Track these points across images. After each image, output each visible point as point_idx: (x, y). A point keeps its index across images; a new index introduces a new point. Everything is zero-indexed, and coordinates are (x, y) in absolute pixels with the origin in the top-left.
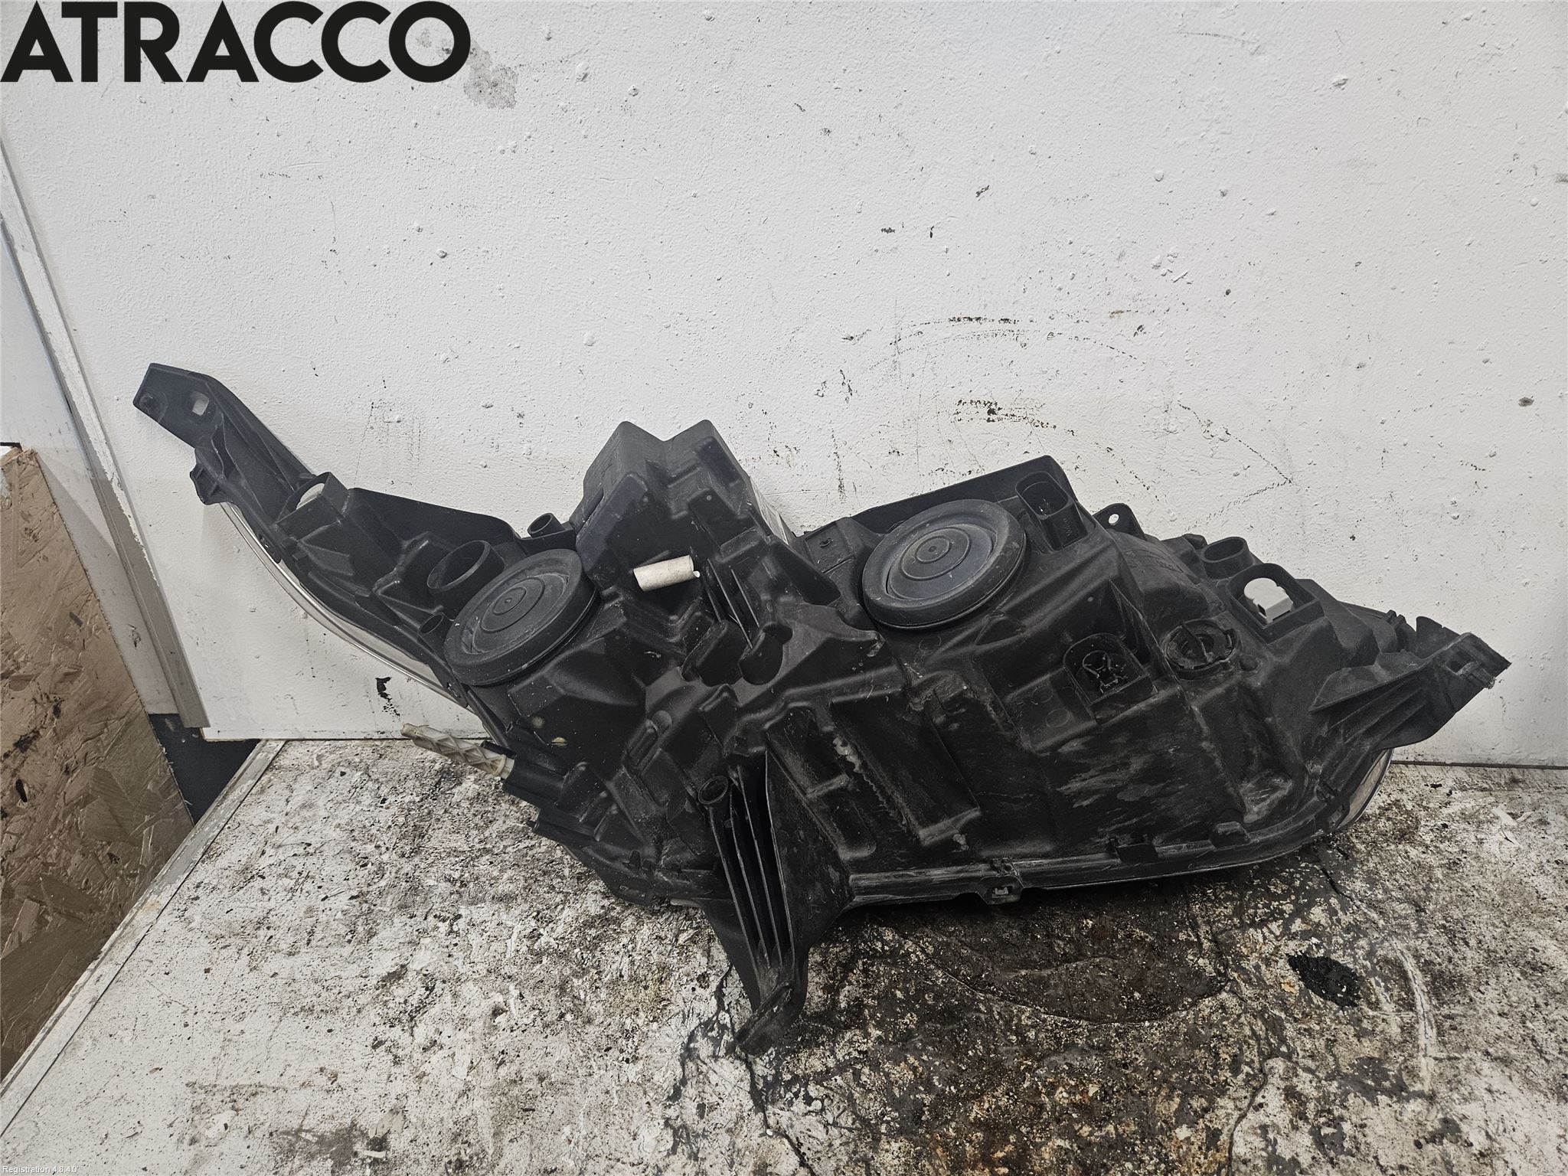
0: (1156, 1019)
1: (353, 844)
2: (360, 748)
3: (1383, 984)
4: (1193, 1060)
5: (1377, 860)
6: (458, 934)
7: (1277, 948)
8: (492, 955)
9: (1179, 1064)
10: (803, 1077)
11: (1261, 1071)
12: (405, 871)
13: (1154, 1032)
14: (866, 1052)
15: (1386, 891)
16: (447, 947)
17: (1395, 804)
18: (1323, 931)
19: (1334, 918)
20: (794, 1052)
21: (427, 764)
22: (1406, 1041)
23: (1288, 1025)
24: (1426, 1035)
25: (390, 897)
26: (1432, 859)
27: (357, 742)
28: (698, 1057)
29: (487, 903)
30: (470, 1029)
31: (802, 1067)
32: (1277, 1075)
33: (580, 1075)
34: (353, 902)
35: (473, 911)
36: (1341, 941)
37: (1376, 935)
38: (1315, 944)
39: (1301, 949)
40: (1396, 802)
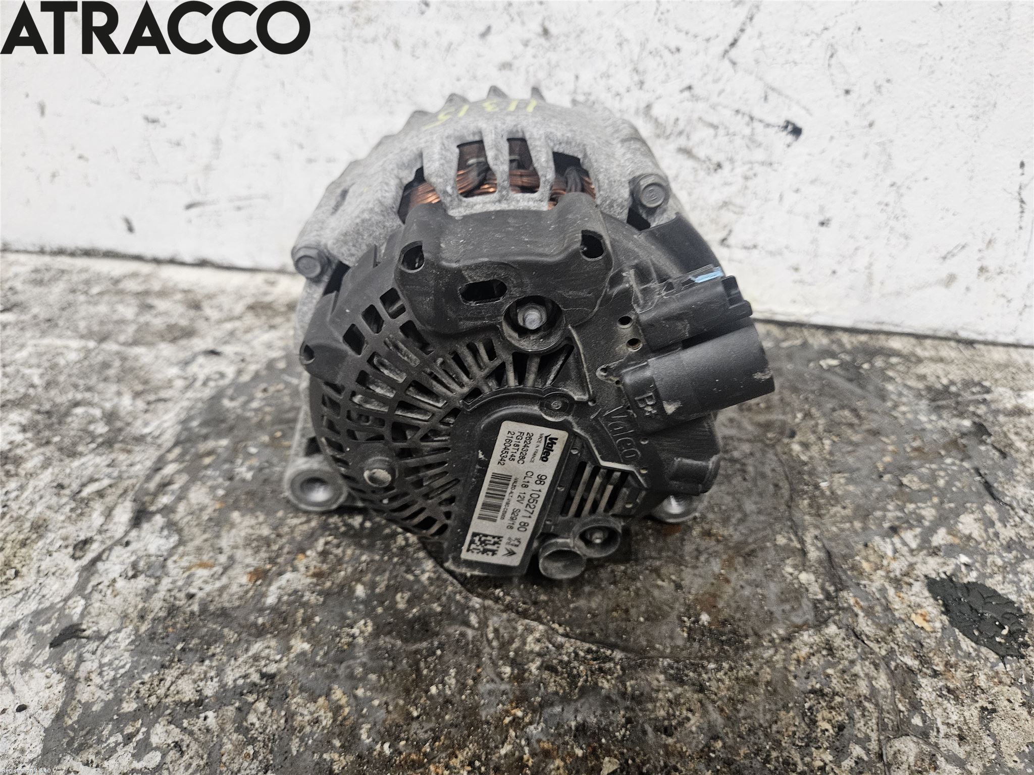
0: (727, 658)
4: (775, 727)
11: (880, 756)
18: (976, 547)
19: (991, 530)
36: (1000, 562)
38: (965, 565)
39: (945, 569)
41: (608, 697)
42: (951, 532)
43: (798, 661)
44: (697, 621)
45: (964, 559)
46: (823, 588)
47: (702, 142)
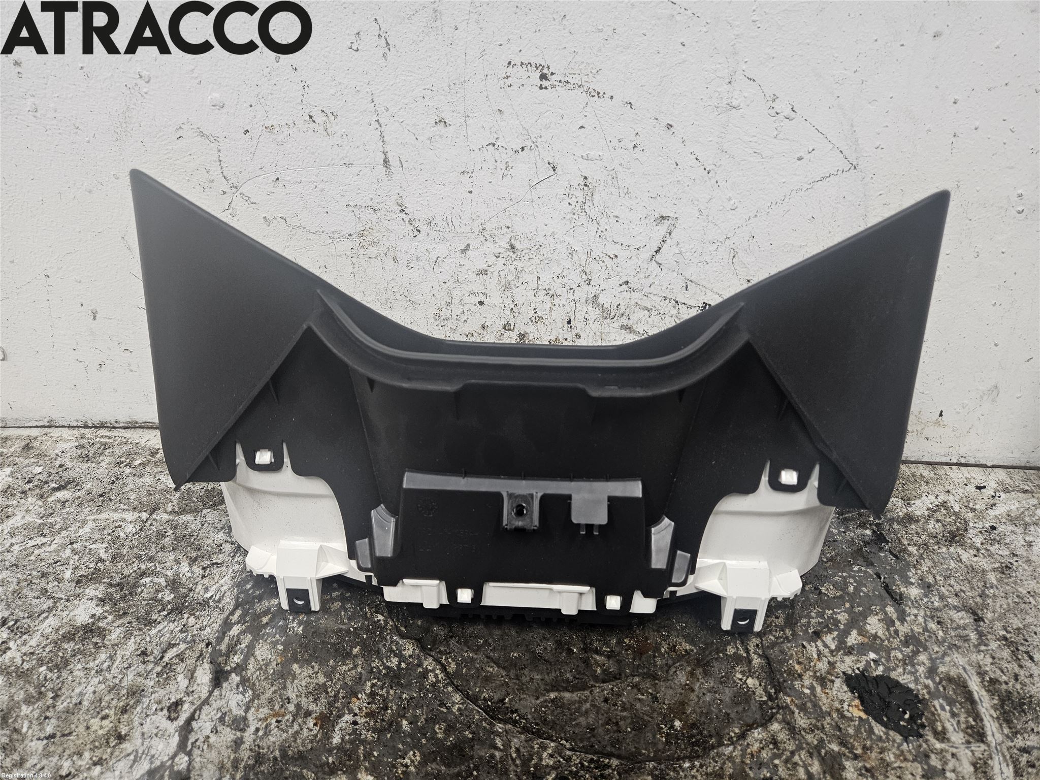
0: (698, 758)
3: (948, 708)
5: (929, 563)
7: (832, 665)
15: (942, 598)
17: (943, 506)
18: (881, 645)
19: (892, 629)
24: (1002, 775)
26: (984, 563)
36: (900, 656)
37: (936, 649)
38: (873, 660)
39: (858, 666)
40: (944, 504)
42: (862, 633)
43: (752, 755)
44: (672, 727)
45: (872, 655)
46: (765, 690)
47: (640, 320)
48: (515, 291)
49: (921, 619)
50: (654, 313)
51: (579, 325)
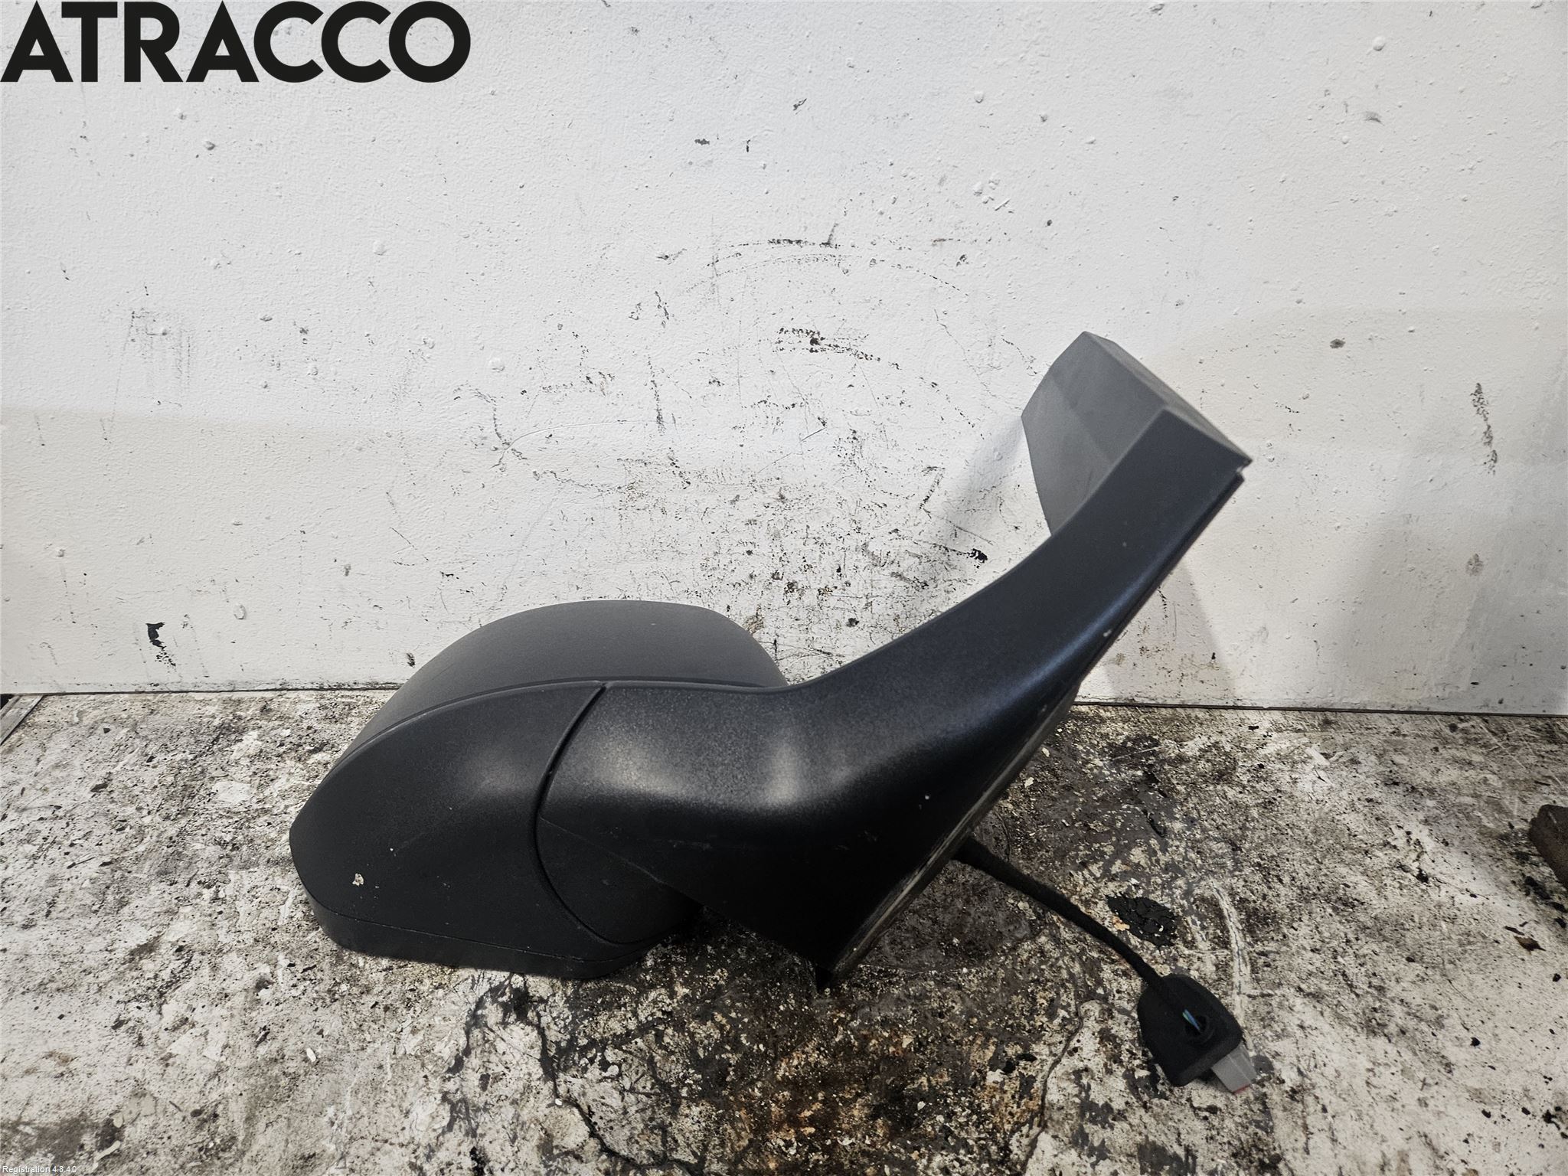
0: (974, 966)
1: (110, 806)
2: (129, 703)
3: (1199, 923)
4: (1010, 1006)
5: (1196, 800)
6: (224, 901)
7: (1097, 890)
8: (261, 922)
9: (995, 1010)
10: (601, 1041)
11: (1077, 1014)
12: (169, 834)
13: (971, 978)
14: (669, 1014)
15: (1204, 830)
16: (210, 915)
17: (1214, 746)
18: (1143, 872)
19: (1154, 859)
20: (593, 1015)
21: (205, 720)
22: (1220, 979)
23: (1105, 967)
24: (1241, 972)
25: (148, 863)
26: (1248, 799)
27: (126, 696)
28: (486, 1025)
29: (261, 867)
30: (229, 1004)
31: (601, 1030)
32: (1093, 1018)
33: (351, 1049)
34: (104, 868)
35: (244, 876)
36: (1159, 881)
37: (1193, 874)
38: (1135, 885)
39: (1121, 889)
40: (1216, 745)
41: (899, 999)
42: (1126, 862)
43: (1022, 963)
44: (951, 944)
45: (1134, 881)
46: (1035, 911)
47: (909, 568)
48: (784, 539)
49: (1181, 850)
50: (924, 560)
51: (849, 573)
